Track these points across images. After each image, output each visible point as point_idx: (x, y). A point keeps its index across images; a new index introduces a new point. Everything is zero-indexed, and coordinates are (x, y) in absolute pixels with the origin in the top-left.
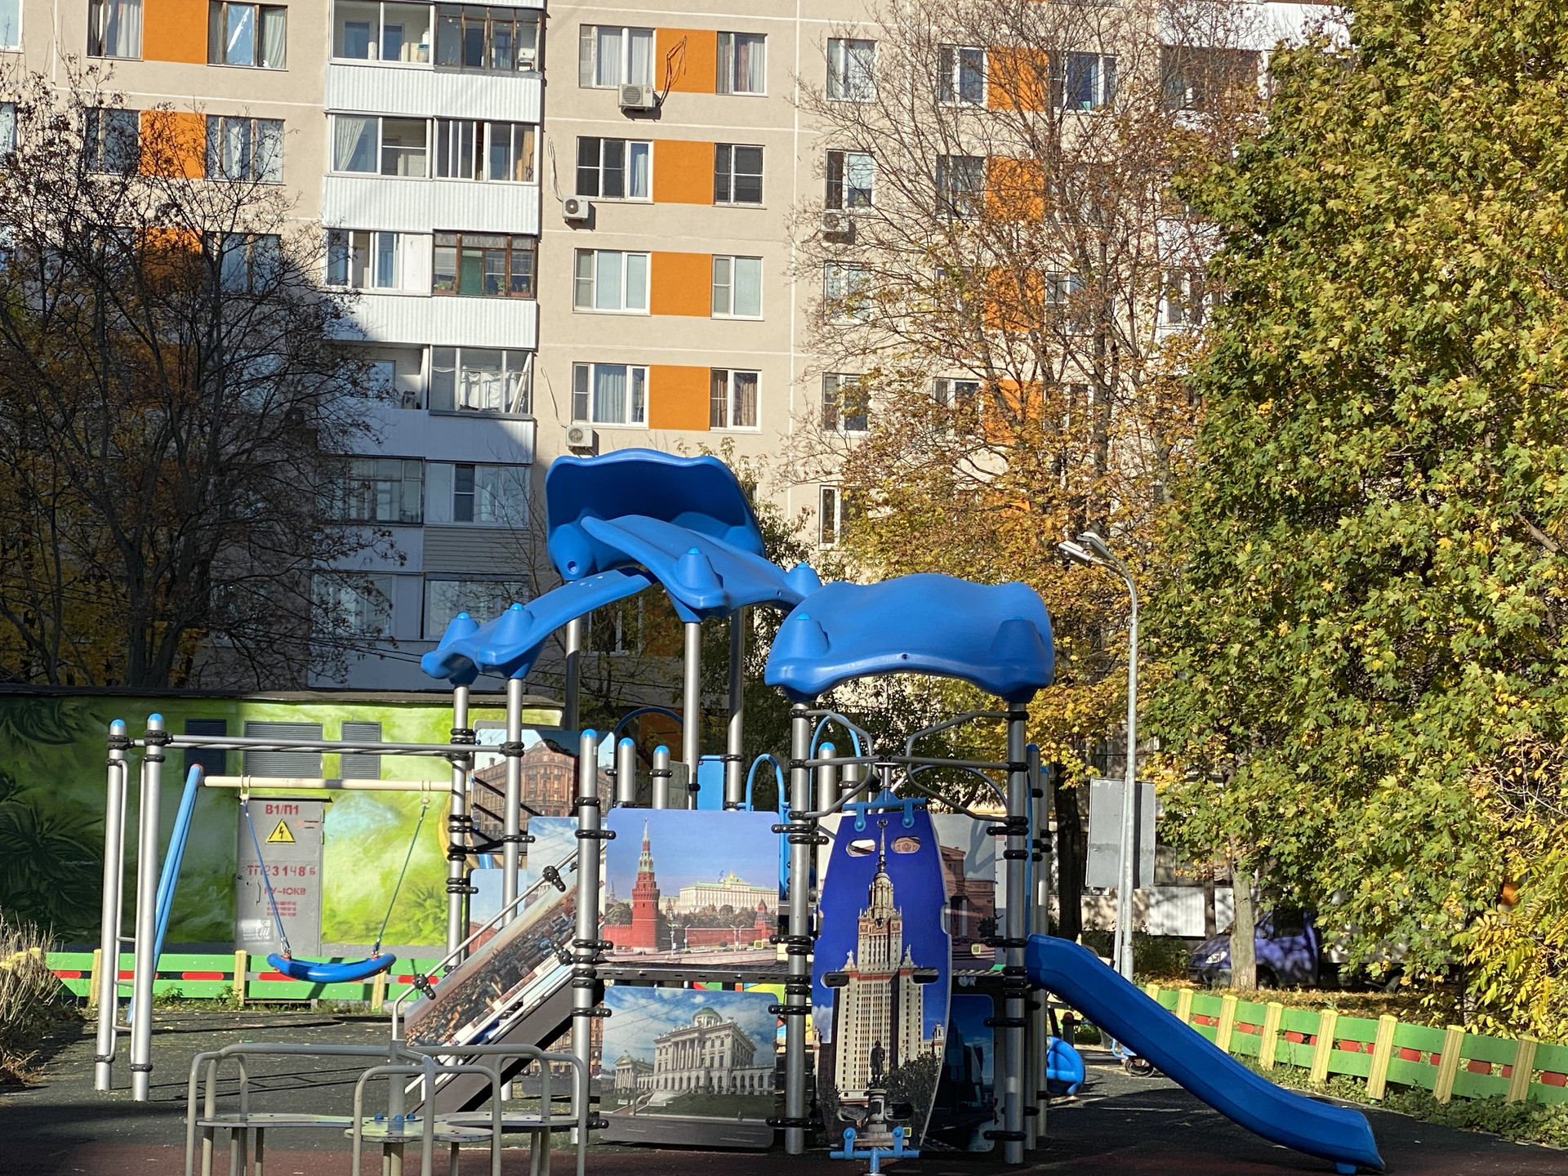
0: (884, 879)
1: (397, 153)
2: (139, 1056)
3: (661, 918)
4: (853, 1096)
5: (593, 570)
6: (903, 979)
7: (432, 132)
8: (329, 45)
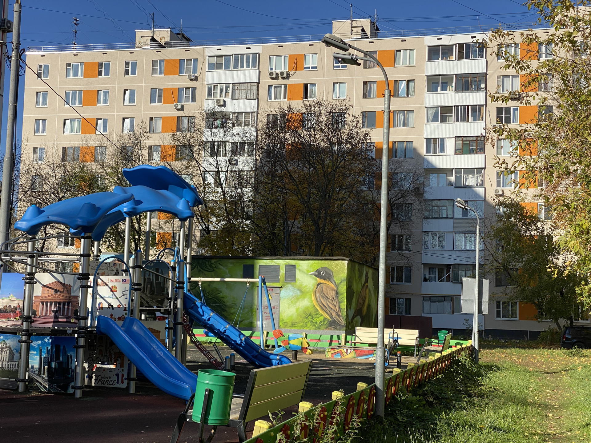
1: (446, 116)
7: (454, 110)
8: (426, 89)
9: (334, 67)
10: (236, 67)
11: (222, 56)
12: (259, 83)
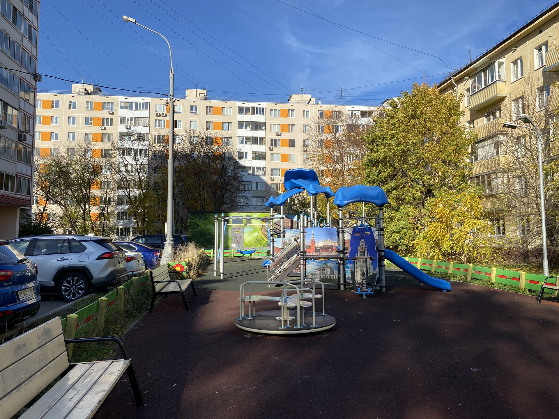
0: (363, 240)
1: (247, 141)
2: (222, 271)
3: (316, 247)
4: (359, 282)
5: (292, 189)
6: (368, 259)
7: (251, 139)
8: (237, 128)
9: (191, 113)
10: (136, 108)
11: (128, 102)
12: (149, 118)
